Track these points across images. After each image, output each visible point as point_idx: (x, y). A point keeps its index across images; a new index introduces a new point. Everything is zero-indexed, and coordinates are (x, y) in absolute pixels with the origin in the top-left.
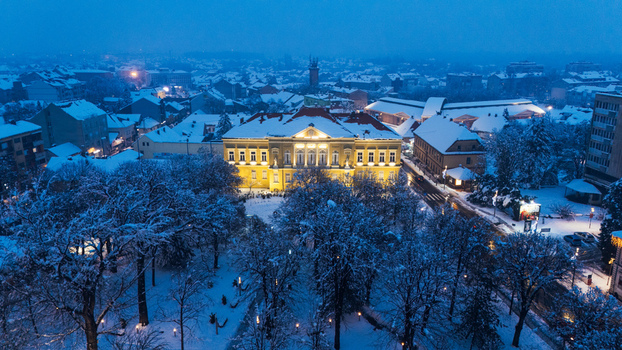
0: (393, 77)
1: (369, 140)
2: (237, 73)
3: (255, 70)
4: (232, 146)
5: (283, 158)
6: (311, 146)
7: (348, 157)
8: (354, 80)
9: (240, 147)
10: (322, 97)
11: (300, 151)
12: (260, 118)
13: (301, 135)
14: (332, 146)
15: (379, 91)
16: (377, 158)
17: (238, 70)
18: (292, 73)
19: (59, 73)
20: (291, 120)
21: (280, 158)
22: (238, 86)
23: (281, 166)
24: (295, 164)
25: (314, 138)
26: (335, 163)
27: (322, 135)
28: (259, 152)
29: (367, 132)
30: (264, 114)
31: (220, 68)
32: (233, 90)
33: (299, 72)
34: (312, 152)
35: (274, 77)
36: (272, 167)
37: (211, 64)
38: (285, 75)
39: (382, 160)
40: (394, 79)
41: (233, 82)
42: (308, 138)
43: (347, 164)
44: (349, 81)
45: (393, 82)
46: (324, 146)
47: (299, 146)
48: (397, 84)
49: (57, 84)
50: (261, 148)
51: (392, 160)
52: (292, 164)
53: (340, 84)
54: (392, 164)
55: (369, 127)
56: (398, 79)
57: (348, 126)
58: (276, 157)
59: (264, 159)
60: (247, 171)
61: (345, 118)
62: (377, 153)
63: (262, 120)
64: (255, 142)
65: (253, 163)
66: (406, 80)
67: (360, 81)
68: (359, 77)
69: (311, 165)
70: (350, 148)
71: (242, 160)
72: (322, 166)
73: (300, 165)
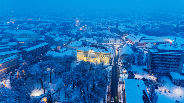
1: (103, 53)
6: (92, 53)
7: (98, 56)
9: (80, 52)
13: (90, 51)
14: (96, 54)
19: (60, 23)
23: (86, 56)
25: (92, 52)
26: (96, 57)
28: (83, 53)
29: (103, 51)
30: (85, 45)
32: (96, 29)
36: (84, 56)
39: (106, 57)
45: (142, 26)
46: (94, 53)
47: (89, 53)
49: (58, 27)
51: (108, 57)
52: (88, 56)
54: (108, 58)
55: (104, 50)
56: (144, 25)
61: (100, 48)
62: (105, 55)
63: (85, 47)
64: (82, 51)
65: (82, 55)
66: (146, 26)
67: (131, 26)
69: (92, 57)
70: (99, 54)
71: (80, 54)
72: (94, 57)
73: (90, 57)
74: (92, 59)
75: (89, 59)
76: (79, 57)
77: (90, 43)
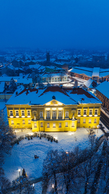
0: (75, 57)
1: (84, 104)
2: (21, 55)
3: (27, 53)
4: (12, 109)
5: (39, 115)
6: (54, 109)
7: (74, 114)
8: (62, 58)
9: (16, 109)
10: (52, 68)
11: (48, 111)
12: (26, 92)
13: (48, 104)
14: (66, 109)
15: (70, 62)
16: (88, 113)
17: (22, 54)
18: (40, 55)
20: (42, 94)
21: (37, 115)
22: (21, 61)
23: (38, 119)
24: (45, 118)
26: (67, 117)
27: (60, 104)
28: (26, 111)
29: (83, 99)
30: (29, 89)
31: (16, 53)
32: (19, 64)
33: (42, 54)
34: (54, 111)
35: (34, 57)
36: (33, 120)
37: (13, 51)
38: (37, 56)
39: (91, 114)
40: (75, 58)
41: (18, 61)
42: (53, 105)
43: (73, 118)
44: (60, 59)
45: (75, 59)
46: (61, 109)
47: (47, 109)
48: (77, 60)
50: (27, 109)
51: (96, 114)
52: (43, 118)
53: (57, 60)
54: (96, 116)
55: (83, 96)
56: (77, 58)
57: (73, 96)
58: (35, 115)
59: (29, 114)
60: (20, 120)
61: (71, 91)
62: (88, 110)
63: (27, 93)
64: (24, 106)
65: (23, 117)
66: (80, 58)
67: (64, 59)
68: (63, 57)
69: (54, 119)
70: (75, 109)
71: (17, 115)
72: (60, 118)
73: (48, 119)
74: (54, 125)
75: (47, 125)
76: (15, 124)
77: (21, 84)
